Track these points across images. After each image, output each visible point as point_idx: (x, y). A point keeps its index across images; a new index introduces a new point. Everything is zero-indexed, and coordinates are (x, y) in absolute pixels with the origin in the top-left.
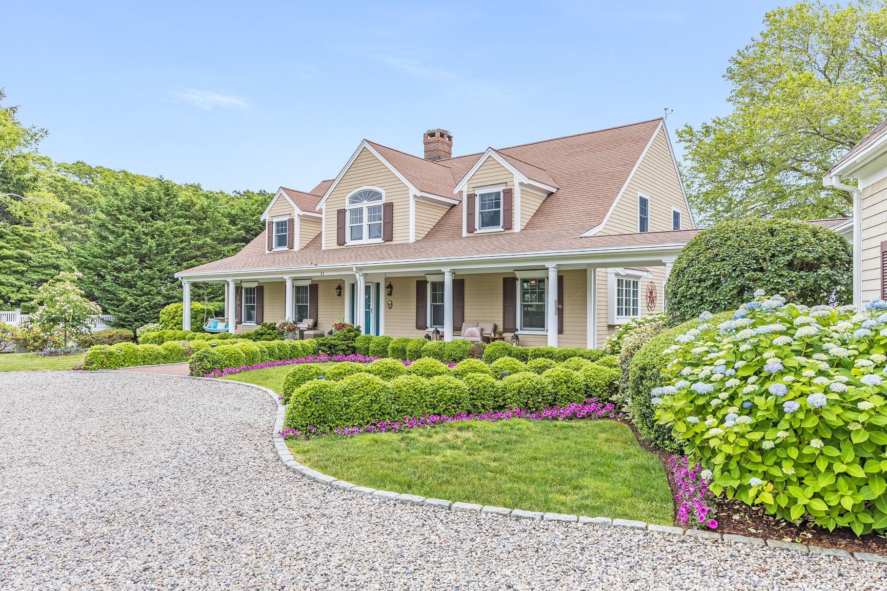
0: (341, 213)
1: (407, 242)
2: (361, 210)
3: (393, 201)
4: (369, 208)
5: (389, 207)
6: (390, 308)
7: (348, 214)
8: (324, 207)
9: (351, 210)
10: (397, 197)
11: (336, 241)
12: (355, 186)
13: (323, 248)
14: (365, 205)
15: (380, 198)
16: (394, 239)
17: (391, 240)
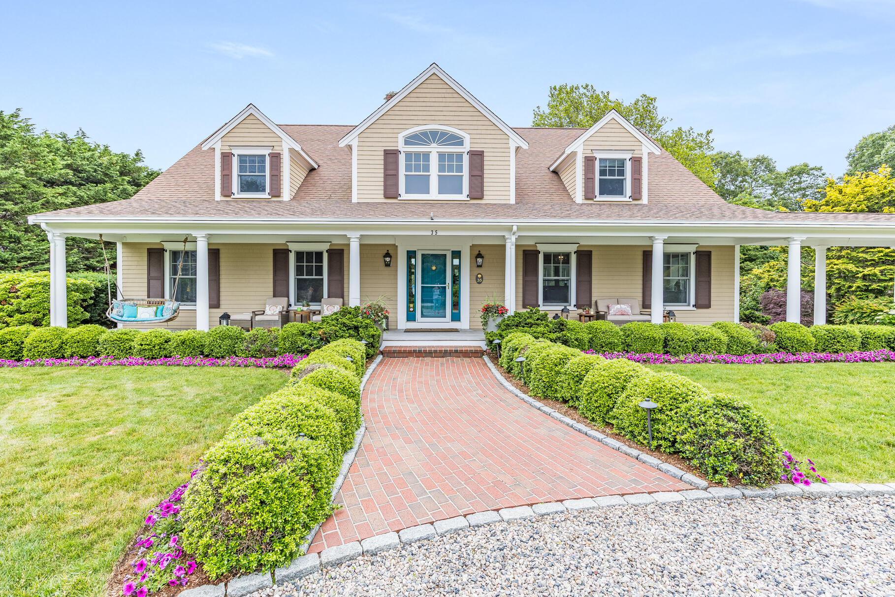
0: (391, 156)
1: (507, 202)
2: (427, 156)
3: (485, 150)
4: (441, 156)
5: (477, 157)
6: (479, 283)
7: (402, 158)
8: (355, 144)
9: (408, 155)
10: (490, 146)
11: (382, 192)
12: (414, 122)
13: (355, 200)
14: (434, 150)
15: (461, 143)
16: (485, 197)
17: (481, 198)
